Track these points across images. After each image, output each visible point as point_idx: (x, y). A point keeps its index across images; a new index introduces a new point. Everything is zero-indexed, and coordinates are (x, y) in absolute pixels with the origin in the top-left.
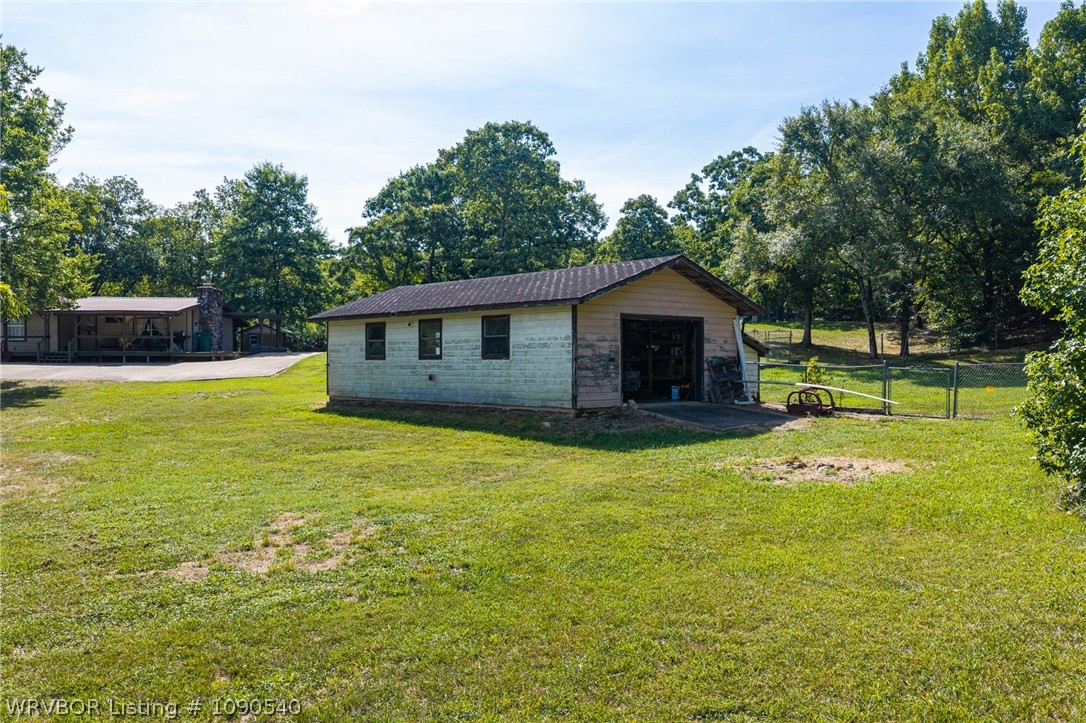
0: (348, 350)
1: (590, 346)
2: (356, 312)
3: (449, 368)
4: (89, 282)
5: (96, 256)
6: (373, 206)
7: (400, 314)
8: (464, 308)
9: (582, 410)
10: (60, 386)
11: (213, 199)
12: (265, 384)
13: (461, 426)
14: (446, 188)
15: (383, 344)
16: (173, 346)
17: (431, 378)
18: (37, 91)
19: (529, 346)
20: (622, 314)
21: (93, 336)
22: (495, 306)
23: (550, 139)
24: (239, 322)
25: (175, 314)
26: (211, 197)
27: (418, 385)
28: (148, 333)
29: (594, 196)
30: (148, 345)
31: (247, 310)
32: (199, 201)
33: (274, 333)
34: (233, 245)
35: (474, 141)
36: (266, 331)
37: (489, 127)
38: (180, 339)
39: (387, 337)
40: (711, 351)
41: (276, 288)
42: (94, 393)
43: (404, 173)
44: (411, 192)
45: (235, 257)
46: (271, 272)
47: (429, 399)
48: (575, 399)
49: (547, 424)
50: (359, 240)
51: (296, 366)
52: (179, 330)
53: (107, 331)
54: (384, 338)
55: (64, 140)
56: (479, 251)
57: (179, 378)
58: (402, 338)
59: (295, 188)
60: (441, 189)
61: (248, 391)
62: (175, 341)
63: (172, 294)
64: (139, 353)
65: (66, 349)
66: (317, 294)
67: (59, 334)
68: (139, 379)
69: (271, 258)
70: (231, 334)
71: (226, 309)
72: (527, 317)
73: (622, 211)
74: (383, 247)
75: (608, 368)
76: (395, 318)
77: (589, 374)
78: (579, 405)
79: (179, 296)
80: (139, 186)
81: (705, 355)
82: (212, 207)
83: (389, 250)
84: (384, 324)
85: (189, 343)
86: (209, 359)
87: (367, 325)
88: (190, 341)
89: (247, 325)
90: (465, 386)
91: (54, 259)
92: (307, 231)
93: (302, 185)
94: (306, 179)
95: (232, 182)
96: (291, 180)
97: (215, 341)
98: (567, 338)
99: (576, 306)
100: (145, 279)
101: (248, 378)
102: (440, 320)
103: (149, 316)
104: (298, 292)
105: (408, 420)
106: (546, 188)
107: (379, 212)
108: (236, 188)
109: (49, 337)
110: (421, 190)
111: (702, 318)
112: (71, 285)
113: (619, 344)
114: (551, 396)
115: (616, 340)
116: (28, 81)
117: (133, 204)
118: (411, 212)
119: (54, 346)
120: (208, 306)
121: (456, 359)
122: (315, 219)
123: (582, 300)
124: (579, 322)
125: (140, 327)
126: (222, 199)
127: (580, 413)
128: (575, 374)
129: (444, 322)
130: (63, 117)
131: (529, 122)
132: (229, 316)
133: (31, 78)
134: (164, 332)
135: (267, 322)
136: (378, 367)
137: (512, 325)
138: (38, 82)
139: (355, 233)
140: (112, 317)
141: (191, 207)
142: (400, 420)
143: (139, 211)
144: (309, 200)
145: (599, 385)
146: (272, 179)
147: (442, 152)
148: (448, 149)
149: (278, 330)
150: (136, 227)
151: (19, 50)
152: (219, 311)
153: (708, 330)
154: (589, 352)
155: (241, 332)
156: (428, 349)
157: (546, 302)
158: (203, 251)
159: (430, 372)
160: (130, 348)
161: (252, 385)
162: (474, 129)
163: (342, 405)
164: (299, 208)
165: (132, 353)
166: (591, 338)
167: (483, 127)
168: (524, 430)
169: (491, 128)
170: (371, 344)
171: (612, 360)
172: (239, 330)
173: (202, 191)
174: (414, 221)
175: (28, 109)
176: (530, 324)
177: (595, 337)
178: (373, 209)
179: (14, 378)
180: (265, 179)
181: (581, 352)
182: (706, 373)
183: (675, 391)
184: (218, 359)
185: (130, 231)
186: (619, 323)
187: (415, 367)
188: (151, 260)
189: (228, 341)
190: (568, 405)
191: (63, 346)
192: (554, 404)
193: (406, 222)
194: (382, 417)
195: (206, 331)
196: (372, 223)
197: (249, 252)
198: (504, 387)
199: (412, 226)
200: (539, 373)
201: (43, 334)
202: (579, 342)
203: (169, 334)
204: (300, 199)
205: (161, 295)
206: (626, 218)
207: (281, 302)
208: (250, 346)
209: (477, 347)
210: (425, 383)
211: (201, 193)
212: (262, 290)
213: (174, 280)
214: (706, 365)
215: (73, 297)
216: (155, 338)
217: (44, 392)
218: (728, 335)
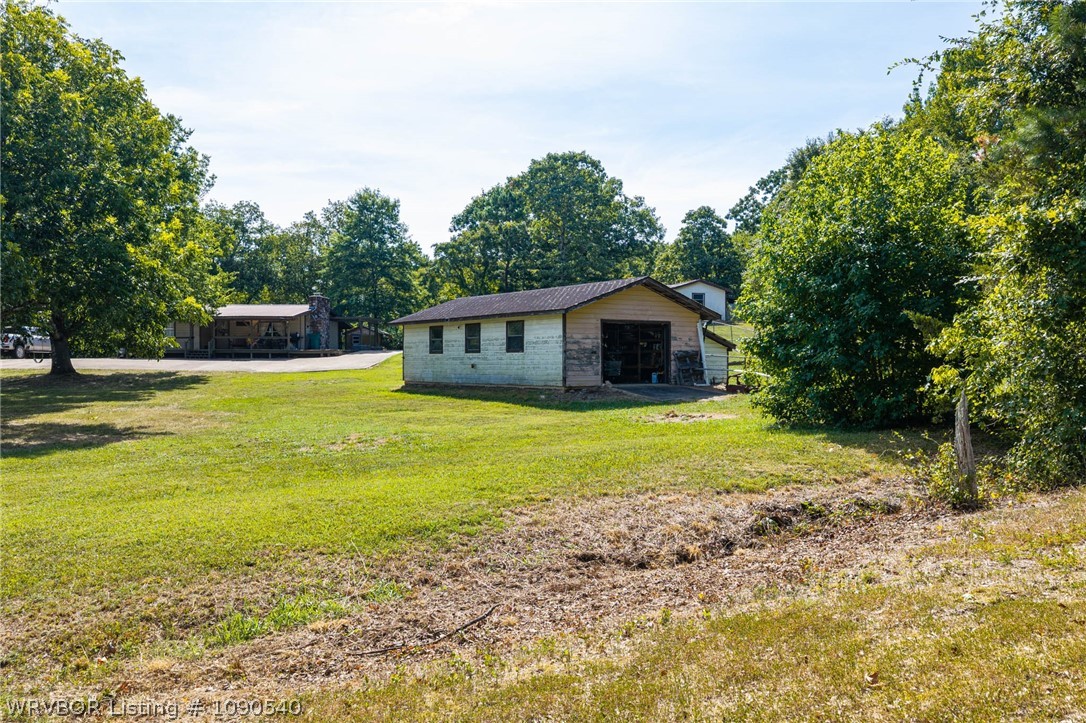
0: (417, 346)
1: (577, 342)
2: (423, 318)
3: (485, 359)
4: (227, 294)
5: (232, 273)
6: (458, 222)
7: (451, 319)
8: (494, 316)
9: (570, 388)
10: (208, 375)
11: (320, 218)
12: (361, 375)
13: (486, 399)
14: (518, 206)
15: (442, 342)
16: (290, 345)
17: (473, 366)
18: (190, 149)
19: (536, 343)
20: (602, 320)
21: (226, 337)
22: (513, 314)
23: (603, 165)
24: (343, 325)
25: (291, 318)
26: (318, 218)
27: (465, 372)
28: (270, 335)
29: (654, 210)
30: (270, 344)
31: (350, 315)
32: (308, 222)
33: (373, 334)
34: (338, 259)
35: (536, 170)
36: (366, 332)
37: (550, 157)
38: (295, 339)
39: (444, 337)
40: (676, 346)
41: (374, 296)
42: (233, 381)
43: (486, 192)
44: (489, 211)
45: (340, 269)
46: (372, 282)
47: (472, 383)
48: (564, 379)
49: (543, 397)
50: (443, 253)
51: (387, 361)
52: (294, 332)
53: (238, 333)
54: (442, 337)
55: (209, 185)
56: (542, 263)
57: (294, 370)
58: (454, 337)
59: (389, 209)
60: (515, 207)
61: (347, 380)
62: (291, 340)
63: (287, 301)
64: (264, 351)
65: (206, 347)
66: (408, 301)
67: (200, 335)
68: (264, 371)
69: (369, 270)
70: (337, 336)
71: (332, 314)
72: (535, 322)
73: (684, 222)
74: (463, 260)
75: (591, 358)
76: (448, 323)
77: (576, 362)
78: (568, 384)
79: (293, 303)
80: (261, 209)
81: (672, 349)
82: (320, 226)
83: (469, 262)
84: (442, 327)
85: (302, 343)
86: (318, 356)
87: (431, 328)
88: (303, 340)
89: (350, 327)
90: (496, 372)
91: (202, 278)
92: (400, 246)
93: (395, 206)
94: (398, 201)
95: (335, 204)
96: (386, 202)
97: (323, 341)
98: (559, 337)
99: (565, 314)
100: (266, 288)
101: (349, 370)
102: (479, 324)
103: (271, 321)
104: (392, 299)
105: (454, 396)
106: (600, 207)
107: (463, 227)
108: (338, 208)
109: (193, 338)
110: (497, 209)
111: (669, 323)
112: (215, 297)
113: (600, 341)
114: (550, 378)
115: (596, 338)
116: (183, 140)
117: (256, 224)
118: (487, 229)
119: (197, 346)
120: (318, 312)
121: (490, 353)
122: (407, 235)
123: (567, 310)
124: (568, 325)
125: (264, 329)
126: (328, 219)
127: (569, 389)
128: (564, 362)
129: (482, 326)
130: (208, 168)
131: (584, 152)
132: (336, 320)
133: (185, 138)
134: (281, 333)
135: (365, 324)
136: (438, 359)
137: (526, 327)
138: (190, 142)
139: (439, 248)
140: (242, 321)
141: (302, 225)
142: (447, 396)
143: (260, 231)
144: (402, 219)
145: (583, 370)
146: (370, 202)
147: (510, 179)
148: (515, 176)
149: (376, 331)
150: (258, 243)
151: (177, 117)
152: (327, 316)
153: (674, 331)
154: (575, 347)
155: (345, 334)
156: (473, 345)
157: (545, 312)
158: (314, 265)
159: (473, 362)
160: (255, 347)
161: (351, 375)
162: (539, 159)
163: (412, 387)
164: (393, 226)
165: (257, 351)
166: (577, 337)
167: (545, 157)
168: (526, 401)
169: (552, 158)
170: (434, 342)
171: (595, 352)
172: (344, 331)
173: (310, 213)
174: (490, 236)
175: (184, 164)
176: (537, 327)
177: (580, 336)
178: (458, 224)
179: (172, 370)
180: (365, 202)
181: (569, 346)
182: (673, 363)
183: (654, 376)
184: (326, 355)
185: (253, 247)
186: (599, 325)
187: (462, 359)
188: (270, 272)
189: (334, 341)
190: (560, 384)
191: (204, 346)
192: (552, 384)
193: (482, 237)
194: (436, 394)
195: (316, 332)
196: (454, 239)
197: (351, 266)
198: (520, 372)
199: (488, 241)
200: (542, 362)
201: (189, 335)
202: (568, 340)
203: (286, 335)
204: (394, 218)
205: (278, 302)
206: (687, 228)
207: (380, 308)
208: (351, 344)
209: (502, 345)
210: (468, 370)
211: (310, 215)
212: (362, 297)
213: (289, 289)
214: (672, 357)
215: (216, 307)
216: (275, 338)
217: (197, 379)
218: (692, 334)
